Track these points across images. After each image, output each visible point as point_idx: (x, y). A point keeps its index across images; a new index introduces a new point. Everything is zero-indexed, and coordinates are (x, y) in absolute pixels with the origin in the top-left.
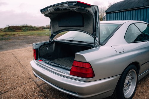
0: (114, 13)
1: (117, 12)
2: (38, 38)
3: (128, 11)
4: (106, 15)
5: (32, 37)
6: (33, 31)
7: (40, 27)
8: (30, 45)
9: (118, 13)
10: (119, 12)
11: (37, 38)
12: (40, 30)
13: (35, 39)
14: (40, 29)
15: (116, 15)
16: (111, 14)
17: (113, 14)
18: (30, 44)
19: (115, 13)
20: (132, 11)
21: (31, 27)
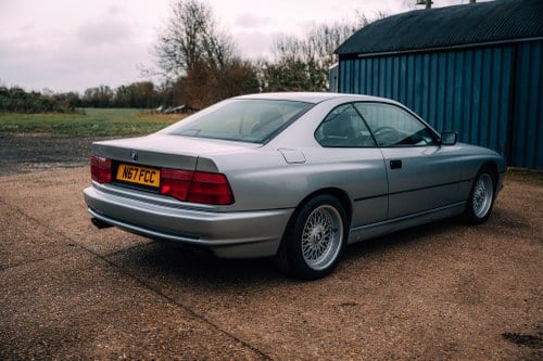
0: (366, 58)
1: (379, 57)
2: (64, 144)
3: (415, 54)
4: (337, 64)
5: (33, 138)
6: (26, 116)
7: (60, 98)
8: (36, 165)
9: (383, 61)
10: (386, 56)
11: (58, 141)
12: (62, 111)
13: (49, 145)
14: (62, 107)
15: (376, 68)
16: (357, 62)
17: (363, 61)
18: (33, 162)
19: (372, 57)
20: (427, 58)
21: (20, 93)
